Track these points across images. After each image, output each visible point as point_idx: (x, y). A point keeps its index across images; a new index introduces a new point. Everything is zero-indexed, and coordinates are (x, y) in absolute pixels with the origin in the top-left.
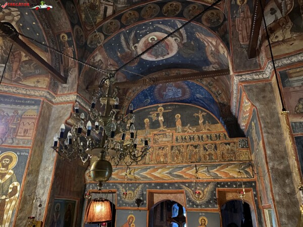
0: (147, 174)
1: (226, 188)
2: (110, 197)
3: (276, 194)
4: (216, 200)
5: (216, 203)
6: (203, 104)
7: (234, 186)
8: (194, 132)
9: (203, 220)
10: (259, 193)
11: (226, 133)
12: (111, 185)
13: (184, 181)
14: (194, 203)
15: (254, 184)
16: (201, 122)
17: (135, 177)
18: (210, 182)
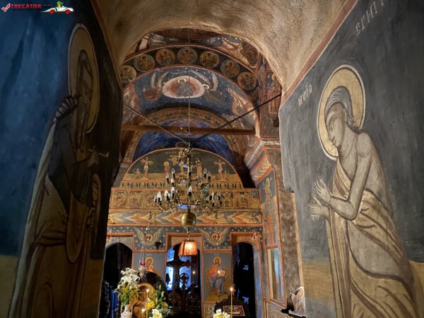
0: (169, 218)
1: (239, 232)
3: (283, 237)
4: (229, 242)
5: (229, 245)
7: (245, 230)
8: (213, 180)
9: (217, 260)
10: (265, 236)
11: (241, 183)
12: (128, 228)
13: (203, 225)
14: (210, 245)
15: (261, 229)
16: (220, 170)
18: (226, 227)
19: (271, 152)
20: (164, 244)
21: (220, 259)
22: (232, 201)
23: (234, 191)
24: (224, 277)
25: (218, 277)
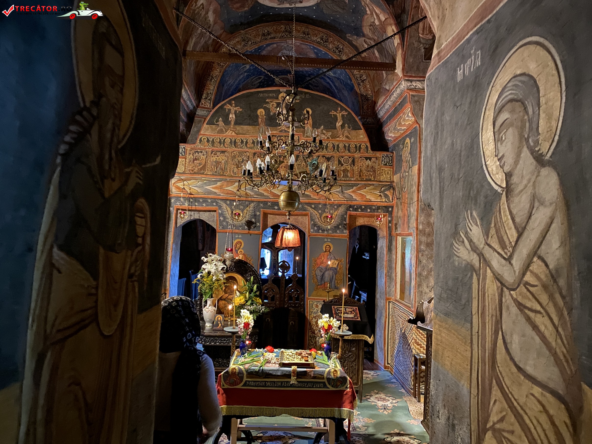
1: (359, 212)
3: (420, 223)
4: (346, 224)
5: (346, 229)
7: (369, 210)
8: (328, 138)
9: (328, 247)
10: (394, 218)
11: (369, 145)
13: (311, 201)
14: (319, 228)
15: (390, 209)
16: (339, 124)
18: (342, 205)
19: (416, 98)
20: (258, 224)
21: (331, 246)
22: (353, 170)
23: (357, 155)
24: (336, 269)
25: (327, 268)
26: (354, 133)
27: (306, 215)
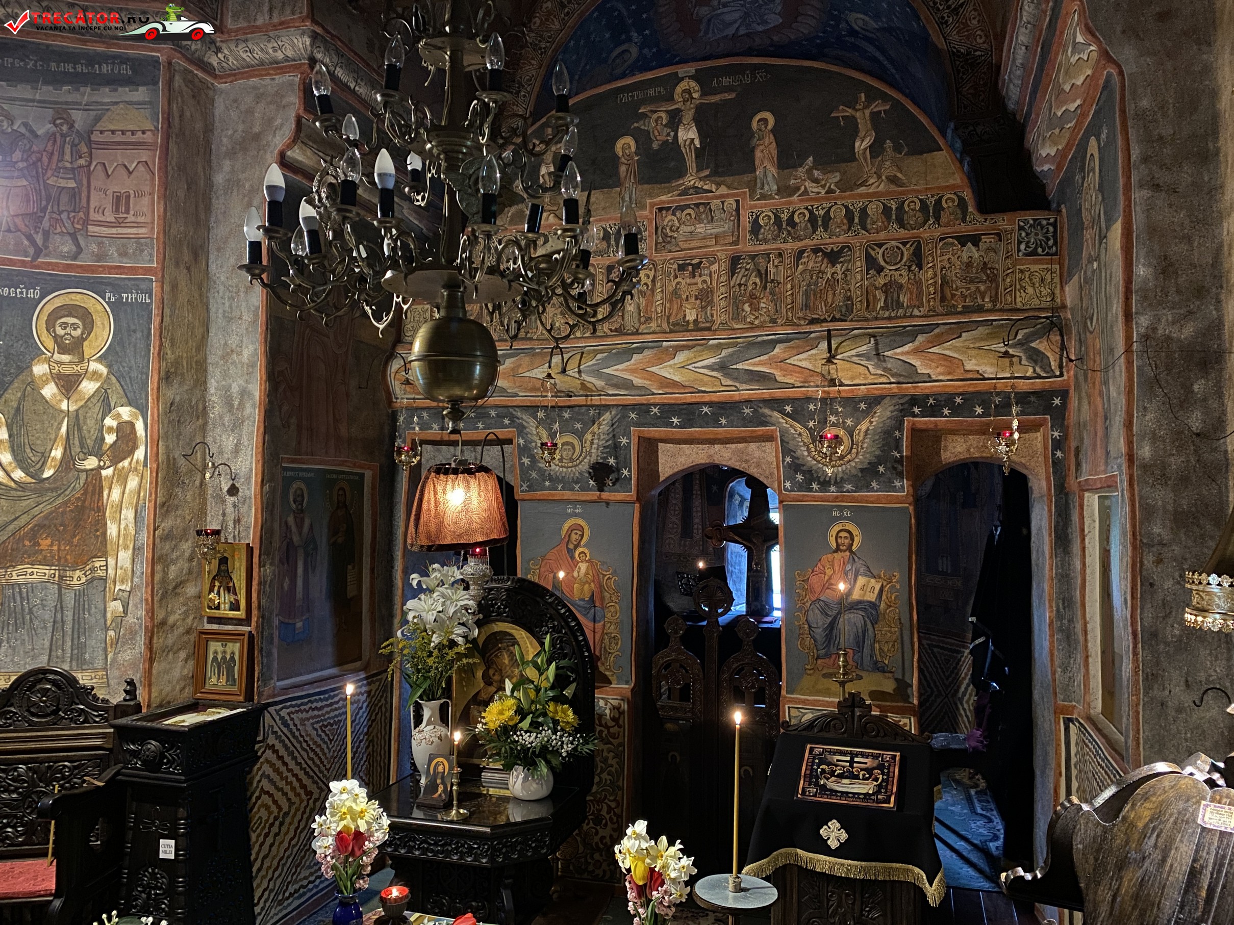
0: (632, 371)
1: (943, 420)
2: (491, 456)
3: (1142, 437)
4: (900, 461)
5: (900, 475)
6: (874, 59)
7: (979, 410)
8: (830, 191)
9: (843, 534)
10: (1073, 432)
11: (967, 194)
12: (493, 413)
13: (778, 393)
14: (811, 476)
15: (1057, 401)
16: (861, 145)
17: (583, 386)
18: (883, 397)
20: (626, 472)
21: (856, 531)
22: (919, 283)
24: (873, 605)
25: (846, 605)
26: (915, 164)
27: (769, 438)
